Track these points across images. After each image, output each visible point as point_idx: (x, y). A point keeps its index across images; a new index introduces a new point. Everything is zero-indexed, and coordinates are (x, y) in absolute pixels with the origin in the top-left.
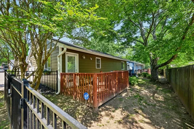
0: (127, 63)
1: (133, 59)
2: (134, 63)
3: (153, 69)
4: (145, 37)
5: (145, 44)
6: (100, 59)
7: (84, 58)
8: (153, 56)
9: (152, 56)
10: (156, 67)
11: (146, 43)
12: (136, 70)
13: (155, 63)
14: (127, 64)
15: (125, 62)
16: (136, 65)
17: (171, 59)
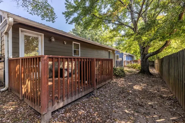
2: (124, 53)
3: (143, 58)
4: (135, 20)
5: (134, 30)
6: (79, 45)
7: (53, 40)
10: (147, 56)
11: (136, 27)
13: (145, 52)
15: (113, 51)
17: (163, 46)
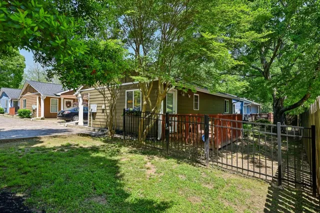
0: (233, 101)
1: (242, 95)
2: (244, 102)
3: (277, 114)
4: (266, 62)
5: (265, 74)
6: (198, 96)
8: (278, 93)
9: (275, 93)
10: (282, 110)
11: (267, 72)
12: (246, 115)
13: (279, 105)
14: (232, 104)
15: (230, 100)
16: (248, 106)
